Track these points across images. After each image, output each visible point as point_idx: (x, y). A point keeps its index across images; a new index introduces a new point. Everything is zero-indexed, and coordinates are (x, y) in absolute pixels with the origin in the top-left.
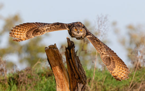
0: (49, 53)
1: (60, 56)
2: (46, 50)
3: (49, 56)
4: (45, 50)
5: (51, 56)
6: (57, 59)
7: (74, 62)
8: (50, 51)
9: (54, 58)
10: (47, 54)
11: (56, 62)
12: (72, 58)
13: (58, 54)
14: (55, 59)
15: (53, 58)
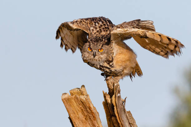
0: (70, 105)
1: (94, 111)
2: (65, 99)
3: (71, 112)
4: (63, 100)
5: (76, 113)
6: (88, 117)
7: (120, 123)
8: (73, 100)
9: (83, 116)
10: (68, 107)
11: (88, 124)
12: (117, 115)
13: (90, 108)
14: (84, 119)
15: (80, 115)
